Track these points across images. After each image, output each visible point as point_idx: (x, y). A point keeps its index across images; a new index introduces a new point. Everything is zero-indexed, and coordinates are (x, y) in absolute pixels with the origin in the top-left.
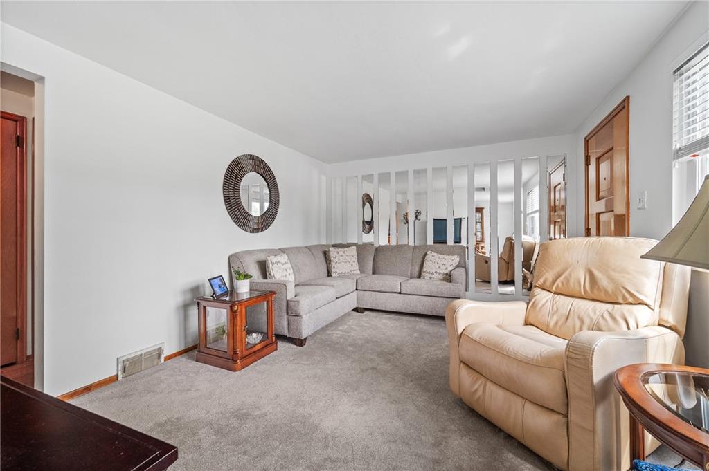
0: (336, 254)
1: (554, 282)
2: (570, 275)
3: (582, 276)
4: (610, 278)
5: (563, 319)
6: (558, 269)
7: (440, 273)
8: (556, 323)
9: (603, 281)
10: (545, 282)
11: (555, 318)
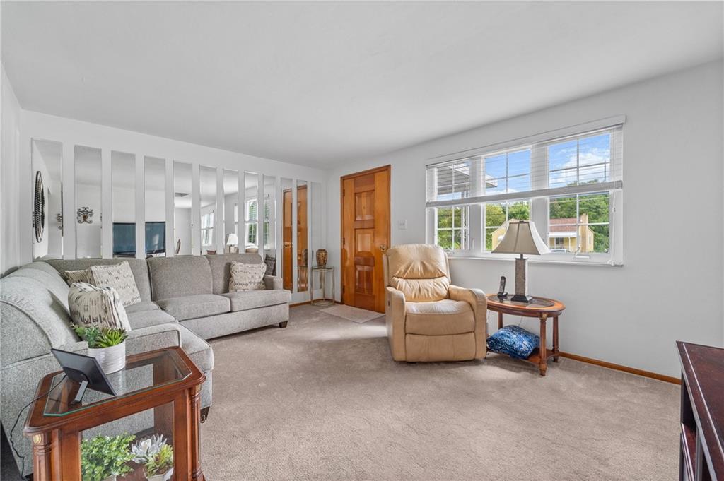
0: (106, 275)
1: (405, 271)
2: (414, 266)
3: (419, 266)
4: (432, 265)
5: (418, 291)
6: (407, 263)
7: (254, 283)
8: (415, 294)
9: (430, 268)
10: (400, 272)
11: (414, 292)
